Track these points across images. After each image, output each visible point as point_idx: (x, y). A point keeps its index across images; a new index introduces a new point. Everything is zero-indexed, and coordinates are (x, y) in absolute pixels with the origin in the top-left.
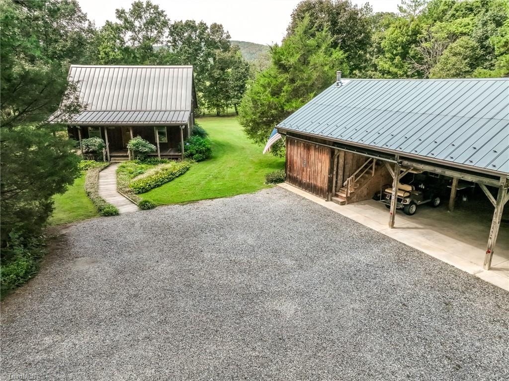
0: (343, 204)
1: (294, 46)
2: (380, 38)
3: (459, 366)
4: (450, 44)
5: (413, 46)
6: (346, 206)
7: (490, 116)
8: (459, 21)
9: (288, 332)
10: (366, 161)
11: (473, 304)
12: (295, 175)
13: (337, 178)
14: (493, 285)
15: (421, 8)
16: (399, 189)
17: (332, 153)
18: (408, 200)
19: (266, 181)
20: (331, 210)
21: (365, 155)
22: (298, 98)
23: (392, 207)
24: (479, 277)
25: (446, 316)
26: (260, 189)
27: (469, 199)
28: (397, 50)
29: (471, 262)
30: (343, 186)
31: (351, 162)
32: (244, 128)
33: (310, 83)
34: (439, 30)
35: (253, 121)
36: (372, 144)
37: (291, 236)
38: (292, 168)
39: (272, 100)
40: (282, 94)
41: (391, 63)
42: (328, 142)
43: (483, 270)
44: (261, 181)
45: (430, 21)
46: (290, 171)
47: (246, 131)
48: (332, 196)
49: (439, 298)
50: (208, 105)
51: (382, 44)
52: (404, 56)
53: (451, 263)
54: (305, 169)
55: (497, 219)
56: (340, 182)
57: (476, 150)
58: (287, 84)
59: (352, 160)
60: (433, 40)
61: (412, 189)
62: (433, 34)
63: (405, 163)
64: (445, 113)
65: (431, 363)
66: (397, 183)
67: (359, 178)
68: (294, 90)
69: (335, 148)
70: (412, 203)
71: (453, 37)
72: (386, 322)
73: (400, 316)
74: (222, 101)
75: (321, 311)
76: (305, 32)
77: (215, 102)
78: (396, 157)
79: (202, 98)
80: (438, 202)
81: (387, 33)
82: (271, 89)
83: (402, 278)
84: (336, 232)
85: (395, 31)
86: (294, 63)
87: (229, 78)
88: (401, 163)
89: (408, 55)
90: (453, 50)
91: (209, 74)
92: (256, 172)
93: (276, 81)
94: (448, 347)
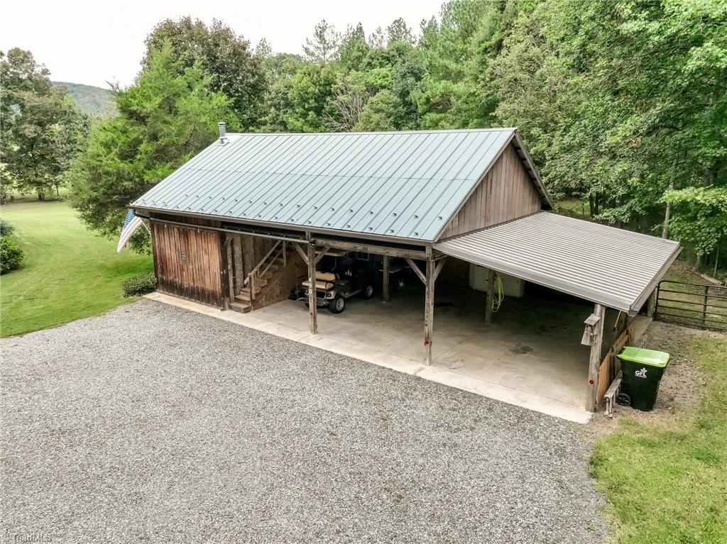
0: (247, 311)
1: (150, 85)
2: (286, 87)
3: (400, 497)
4: (370, 98)
5: (328, 99)
6: (252, 314)
7: (408, 175)
8: (376, 70)
9: (155, 522)
10: (273, 246)
11: (415, 411)
12: (171, 278)
13: (234, 275)
14: (435, 383)
15: (332, 52)
16: (317, 280)
17: (222, 237)
18: (332, 293)
19: (124, 293)
20: (230, 322)
21: (267, 236)
22: (164, 163)
23: (311, 305)
24: (420, 376)
25: (384, 436)
26: (115, 307)
27: (405, 283)
28: (309, 104)
29: (411, 360)
30: (245, 286)
31: (252, 250)
32: (79, 214)
33: (182, 141)
34: (356, 80)
35: (95, 200)
36: (273, 220)
37: (165, 371)
38: (165, 268)
39: (121, 165)
40: (139, 157)
41: (303, 120)
42: (213, 223)
43: (424, 366)
44: (116, 295)
45: (345, 69)
46: (162, 273)
47: (84, 218)
48: (230, 302)
49: (375, 414)
50: (19, 182)
51: (289, 95)
52: (319, 111)
53: (388, 366)
54: (185, 267)
55: (430, 300)
56: (239, 280)
57: (396, 217)
58: (145, 141)
59: (254, 247)
60: (350, 93)
61: (336, 277)
62: (351, 86)
63: (320, 242)
64: (359, 174)
65: (366, 503)
66: (313, 271)
67: (265, 271)
68: (157, 151)
69: (224, 230)
70: (338, 296)
71: (373, 90)
72: (308, 465)
73: (326, 451)
74: (46, 176)
75: (211, 474)
76: (167, 66)
77: (33, 178)
78: (307, 235)
79: (5, 171)
80: (371, 291)
81: (293, 80)
82: (118, 149)
83: (329, 397)
84: (237, 353)
85: (303, 77)
86: (152, 110)
87: (54, 138)
88: (314, 242)
89: (323, 111)
90: (374, 105)
91: (15, 132)
92: (108, 282)
93: (127, 137)
94: (386, 475)
